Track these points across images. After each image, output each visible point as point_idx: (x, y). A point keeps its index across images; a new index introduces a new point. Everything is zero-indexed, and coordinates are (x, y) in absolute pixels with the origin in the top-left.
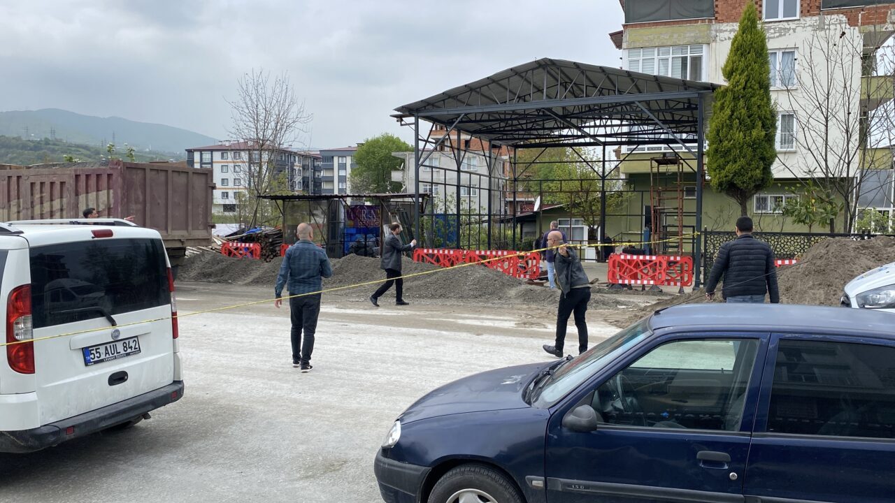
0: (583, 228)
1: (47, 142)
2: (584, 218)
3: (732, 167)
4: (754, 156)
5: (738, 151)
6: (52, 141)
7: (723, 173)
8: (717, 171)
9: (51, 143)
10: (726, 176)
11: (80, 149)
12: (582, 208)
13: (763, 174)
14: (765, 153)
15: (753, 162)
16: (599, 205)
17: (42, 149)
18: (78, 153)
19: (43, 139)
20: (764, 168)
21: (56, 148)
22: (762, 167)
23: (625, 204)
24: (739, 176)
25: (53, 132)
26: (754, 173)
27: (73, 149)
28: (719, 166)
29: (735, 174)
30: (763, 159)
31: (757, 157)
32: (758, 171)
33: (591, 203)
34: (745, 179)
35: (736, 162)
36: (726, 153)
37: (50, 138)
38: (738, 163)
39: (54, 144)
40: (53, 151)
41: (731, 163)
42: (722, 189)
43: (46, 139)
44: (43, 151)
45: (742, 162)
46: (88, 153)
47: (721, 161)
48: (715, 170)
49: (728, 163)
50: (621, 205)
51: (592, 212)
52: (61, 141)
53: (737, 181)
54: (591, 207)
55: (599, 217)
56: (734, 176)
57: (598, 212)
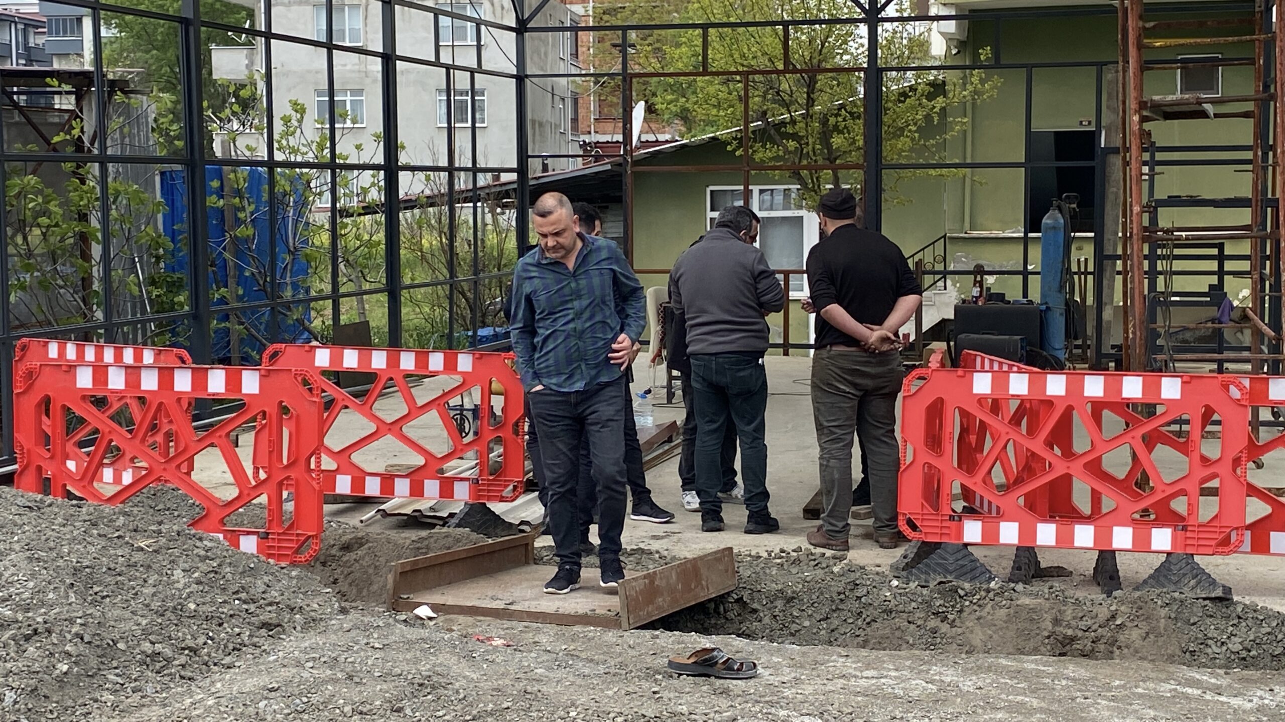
0: (800, 219)
2: (801, 180)
12: (792, 144)
16: (858, 127)
23: (959, 123)
33: (824, 122)
50: (943, 126)
51: (831, 158)
54: (825, 137)
55: (859, 174)
57: (855, 157)
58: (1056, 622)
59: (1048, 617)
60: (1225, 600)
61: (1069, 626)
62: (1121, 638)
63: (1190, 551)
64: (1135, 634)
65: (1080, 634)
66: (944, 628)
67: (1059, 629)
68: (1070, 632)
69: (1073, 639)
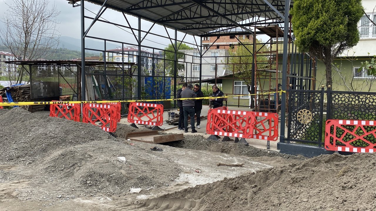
1: (61, 50)
3: (314, 24)
4: (338, 10)
5: (320, 5)
6: (63, 49)
7: (306, 30)
8: (300, 29)
9: (62, 50)
10: (309, 33)
11: (74, 53)
13: (349, 30)
14: (350, 6)
15: (337, 17)
17: (59, 52)
18: (73, 54)
19: (59, 48)
20: (349, 24)
21: (65, 52)
22: (346, 23)
24: (321, 33)
25: (63, 46)
26: (337, 28)
27: (71, 52)
28: (302, 23)
29: (318, 30)
30: (348, 13)
31: (341, 12)
32: (342, 26)
34: (328, 35)
35: (318, 18)
36: (309, 9)
37: (62, 48)
38: (320, 19)
39: (64, 50)
40: (63, 53)
41: (313, 19)
42: (305, 48)
43: (61, 48)
44: (59, 53)
45: (324, 17)
46: (77, 54)
47: (304, 18)
48: (298, 28)
49: (311, 19)
52: (66, 49)
53: (320, 38)
56: (317, 32)
58: (223, 147)
59: (222, 146)
60: (247, 145)
61: (224, 148)
62: (231, 150)
63: (245, 138)
64: (233, 149)
65: (226, 149)
66: (208, 147)
67: (223, 148)
68: (224, 149)
69: (225, 150)
